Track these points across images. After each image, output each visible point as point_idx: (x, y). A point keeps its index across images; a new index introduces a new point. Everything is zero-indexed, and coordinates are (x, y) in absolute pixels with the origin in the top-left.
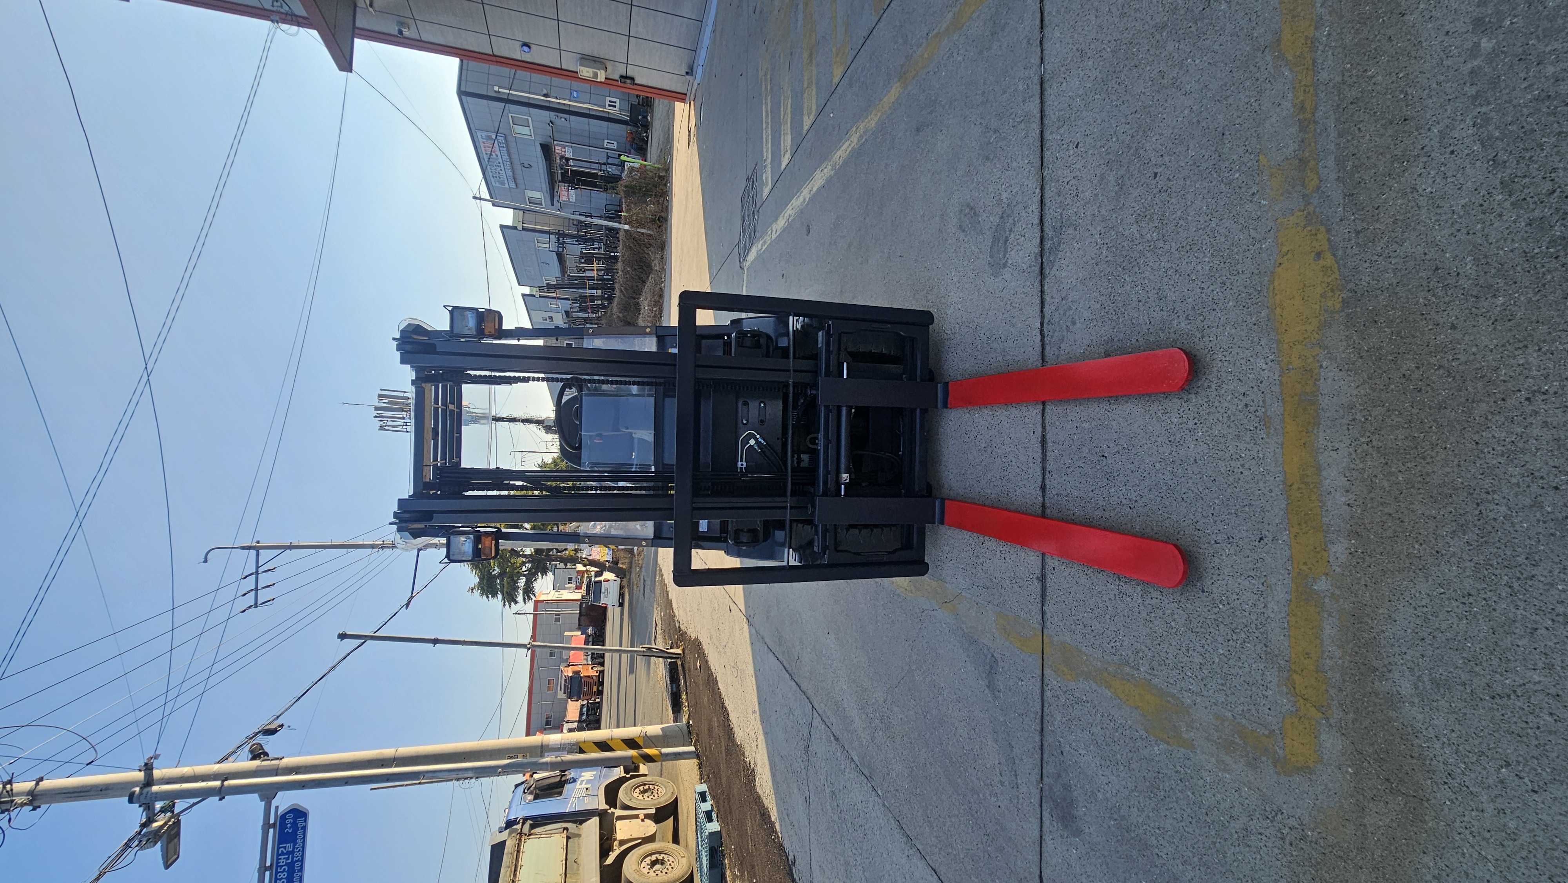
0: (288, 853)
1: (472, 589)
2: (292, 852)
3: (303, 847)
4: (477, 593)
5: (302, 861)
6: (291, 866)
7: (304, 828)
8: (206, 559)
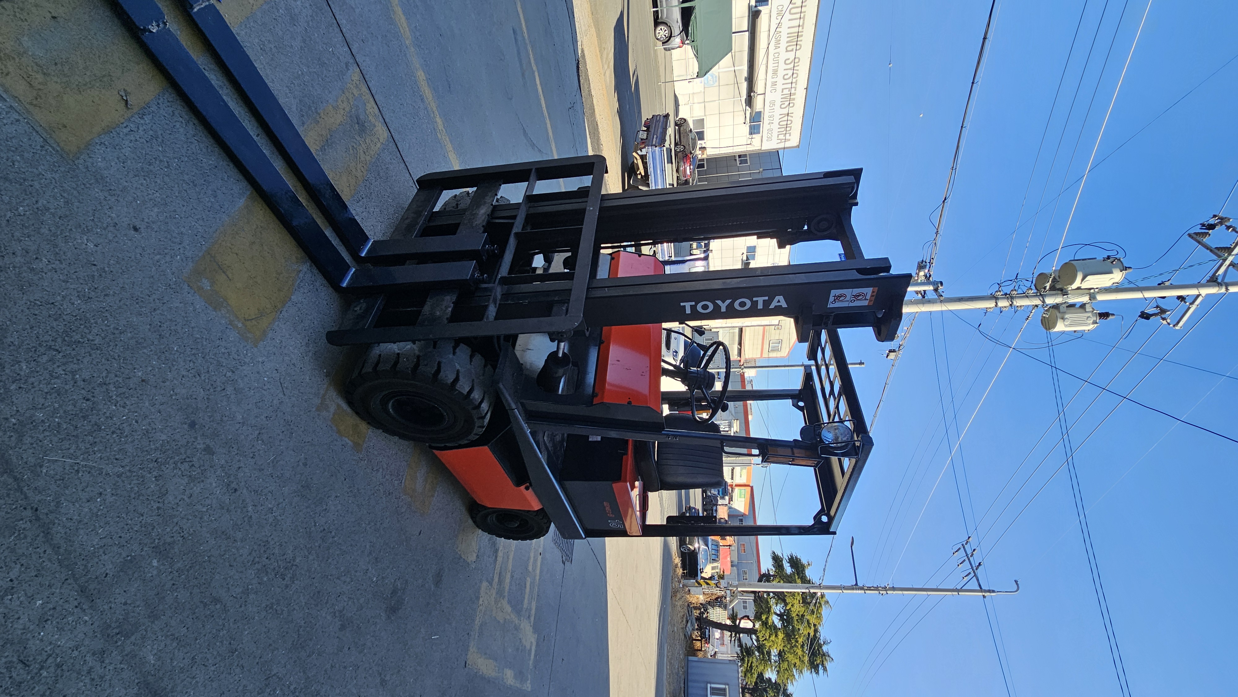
1: (809, 564)
4: (804, 561)
8: (1017, 584)
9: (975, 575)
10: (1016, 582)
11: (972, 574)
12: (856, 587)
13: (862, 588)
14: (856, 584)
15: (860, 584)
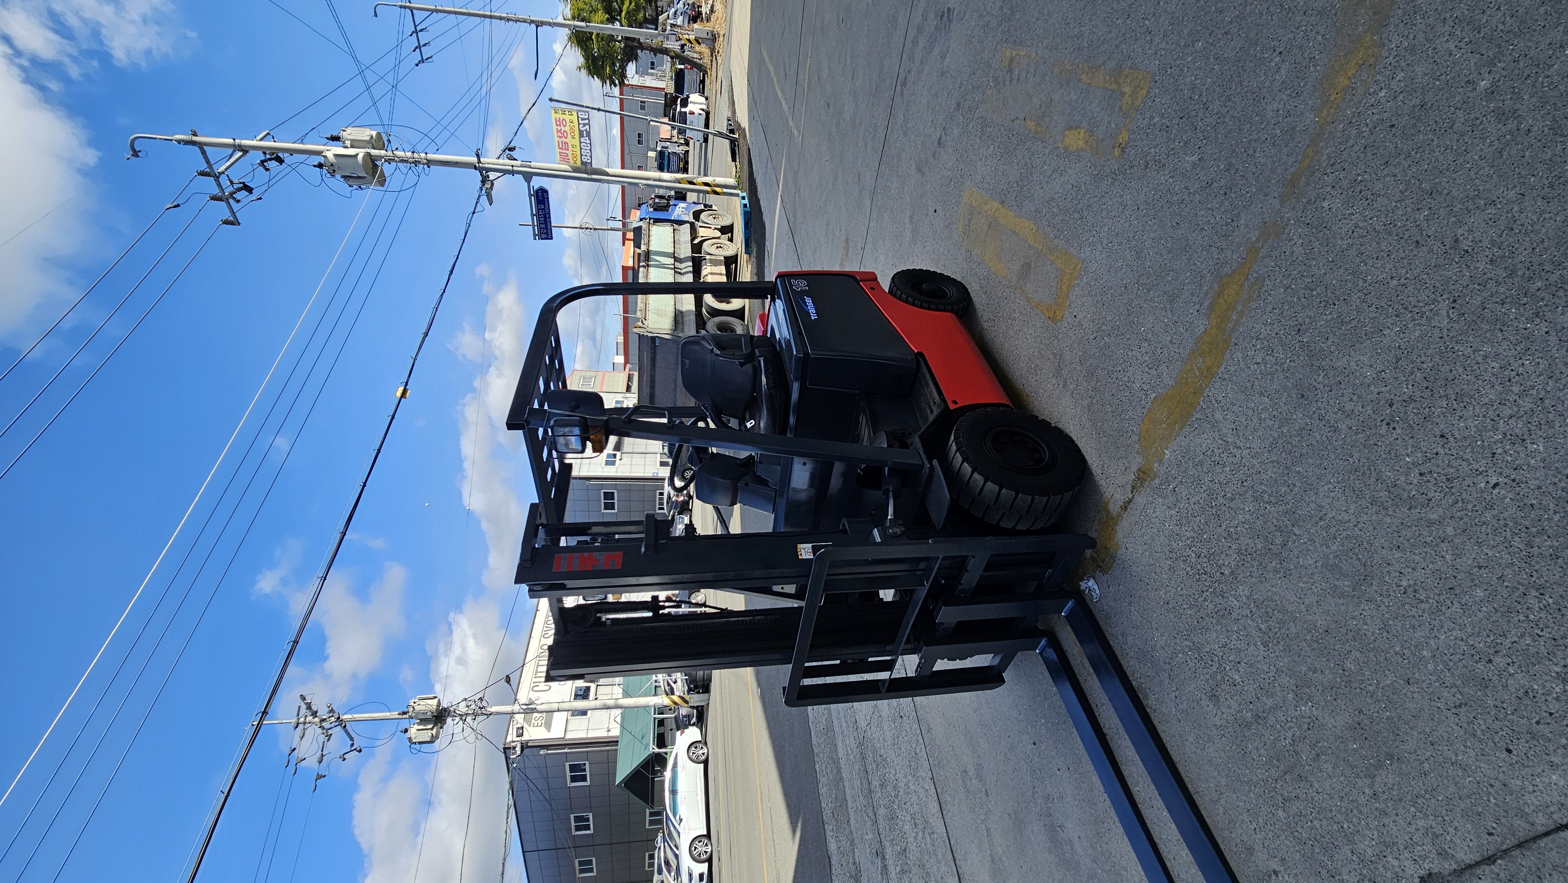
0: (542, 209)
1: (580, 68)
2: (544, 209)
3: (549, 207)
4: (584, 72)
5: (549, 214)
6: (545, 215)
7: (548, 198)
8: (375, 12)
9: (415, 27)
10: (376, 15)
11: (418, 28)
12: (538, 24)
13: (532, 22)
14: (537, 27)
15: (533, 26)
